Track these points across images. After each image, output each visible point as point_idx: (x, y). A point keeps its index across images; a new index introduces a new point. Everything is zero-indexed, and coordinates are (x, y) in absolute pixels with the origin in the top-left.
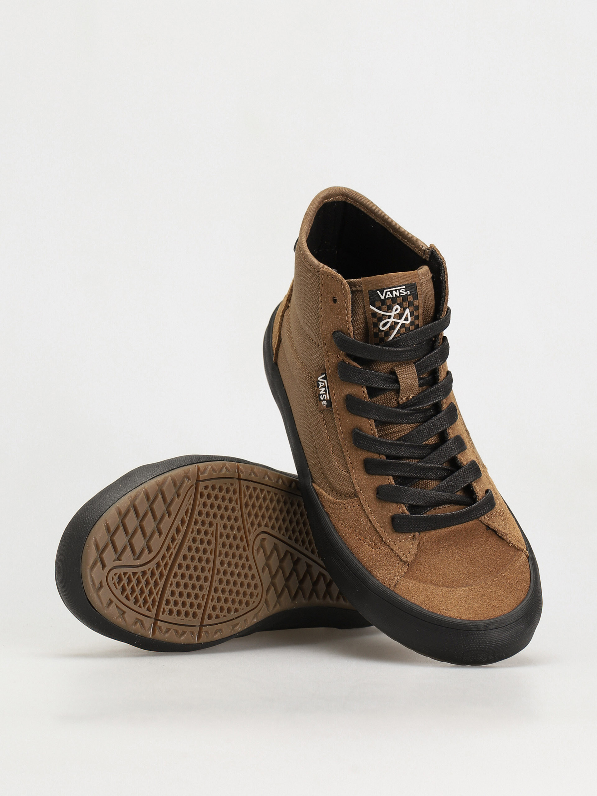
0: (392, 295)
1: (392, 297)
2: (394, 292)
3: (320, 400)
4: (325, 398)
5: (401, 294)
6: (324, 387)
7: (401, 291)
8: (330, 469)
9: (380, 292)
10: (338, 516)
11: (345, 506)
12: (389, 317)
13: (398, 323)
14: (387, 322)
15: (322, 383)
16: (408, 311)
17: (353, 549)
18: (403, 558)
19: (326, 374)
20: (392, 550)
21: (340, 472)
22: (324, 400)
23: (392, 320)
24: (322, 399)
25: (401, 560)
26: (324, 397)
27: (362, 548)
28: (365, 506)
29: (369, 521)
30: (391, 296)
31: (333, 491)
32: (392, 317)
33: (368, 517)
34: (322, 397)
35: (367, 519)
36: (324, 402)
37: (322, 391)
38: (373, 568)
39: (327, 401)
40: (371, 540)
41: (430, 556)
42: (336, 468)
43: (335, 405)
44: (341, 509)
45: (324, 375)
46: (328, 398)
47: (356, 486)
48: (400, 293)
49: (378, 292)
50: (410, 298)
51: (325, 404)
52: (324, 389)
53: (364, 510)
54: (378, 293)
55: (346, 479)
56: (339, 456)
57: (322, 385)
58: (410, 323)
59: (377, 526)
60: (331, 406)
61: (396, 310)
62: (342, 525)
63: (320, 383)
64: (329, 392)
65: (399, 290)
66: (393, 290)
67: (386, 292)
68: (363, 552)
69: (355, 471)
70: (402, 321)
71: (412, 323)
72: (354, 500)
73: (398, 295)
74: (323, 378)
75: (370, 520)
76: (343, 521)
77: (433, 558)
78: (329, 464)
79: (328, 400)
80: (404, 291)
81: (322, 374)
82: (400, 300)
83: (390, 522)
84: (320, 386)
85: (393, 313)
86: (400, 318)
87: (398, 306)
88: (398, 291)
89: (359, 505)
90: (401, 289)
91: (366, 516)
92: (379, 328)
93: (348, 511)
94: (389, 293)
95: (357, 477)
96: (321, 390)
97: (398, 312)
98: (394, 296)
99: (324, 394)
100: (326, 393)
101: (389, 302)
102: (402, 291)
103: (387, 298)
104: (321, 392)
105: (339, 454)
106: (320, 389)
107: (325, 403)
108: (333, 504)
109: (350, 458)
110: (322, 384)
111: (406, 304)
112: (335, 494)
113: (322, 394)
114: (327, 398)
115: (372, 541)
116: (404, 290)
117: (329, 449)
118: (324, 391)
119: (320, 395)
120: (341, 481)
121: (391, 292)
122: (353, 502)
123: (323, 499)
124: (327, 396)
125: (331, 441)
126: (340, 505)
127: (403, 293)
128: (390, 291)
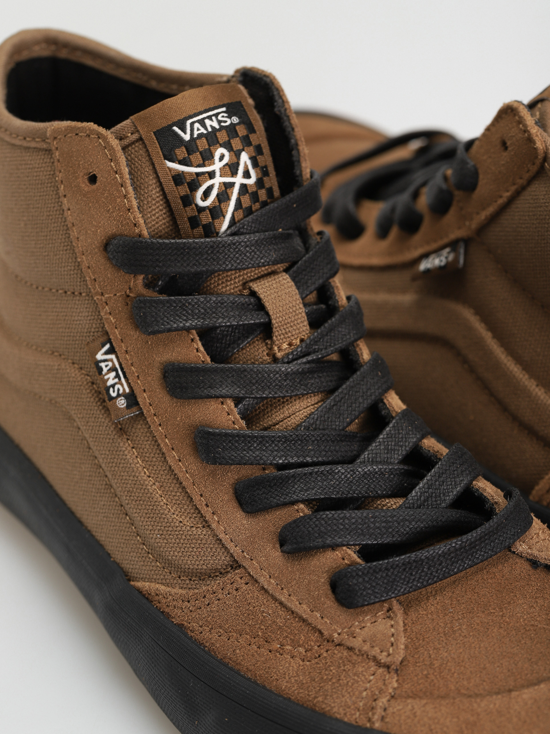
0: (206, 128)
1: (205, 132)
2: (208, 122)
3: (111, 398)
4: (121, 391)
5: (223, 124)
6: (113, 369)
7: (220, 118)
8: (165, 533)
9: (180, 128)
10: (207, 621)
11: (216, 594)
12: (211, 175)
13: (232, 185)
14: (210, 189)
15: (106, 363)
16: (244, 158)
17: (260, 676)
18: (383, 658)
19: (109, 341)
20: (350, 649)
21: (188, 531)
22: (119, 395)
23: (218, 180)
24: (114, 395)
25: (379, 664)
26: (119, 390)
27: (281, 668)
28: (262, 580)
29: (279, 607)
30: (203, 130)
31: (180, 577)
32: (218, 174)
33: (275, 599)
34: (114, 391)
35: (274, 603)
36: (121, 400)
37: (111, 379)
38: (320, 699)
39: (126, 396)
40: (295, 644)
41: (436, 643)
42: (177, 527)
43: (143, 398)
44: (209, 604)
45: (107, 346)
46: (127, 390)
47: (231, 546)
48: (219, 122)
49: (175, 128)
50: (242, 131)
51: (123, 405)
52: (113, 374)
53: (263, 588)
54: (174, 131)
55: (204, 542)
56: (176, 500)
57: (108, 368)
58: (255, 182)
59: (303, 610)
60: (137, 404)
61: (222, 158)
62: (220, 636)
63: (103, 365)
64: (125, 377)
65: (216, 115)
66: (204, 119)
67: (192, 124)
68: (285, 674)
69: (219, 517)
70: (239, 180)
71: (260, 183)
72: (235, 575)
73: (217, 127)
74: (106, 353)
75: (281, 603)
76: (220, 627)
77: (444, 644)
78: (160, 525)
79: (128, 393)
80: (226, 117)
81: (103, 346)
82: (223, 137)
83: (330, 592)
84: (105, 370)
85: (217, 166)
86: (234, 173)
87: (221, 151)
88: (214, 118)
89: (247, 584)
90: (219, 113)
91: (269, 598)
92: (197, 205)
93: (227, 603)
94: (197, 125)
95: (228, 528)
96: (108, 379)
97: (226, 160)
98: (210, 129)
99: (116, 384)
100: (120, 379)
101: (202, 144)
102: (223, 117)
103: (195, 136)
104: (110, 383)
105: (176, 498)
106: (106, 377)
107: (123, 402)
108: (189, 602)
109: (201, 495)
110: (106, 366)
111: (236, 143)
112: (188, 582)
113: (113, 386)
114: (124, 390)
115: (299, 646)
116: (225, 115)
117: (152, 494)
118: (115, 377)
119: (107, 389)
120: (195, 550)
121: (202, 122)
122: (232, 580)
123: (164, 601)
124: (122, 385)
125: (153, 478)
126: (205, 597)
127: (225, 122)
128: (198, 121)
